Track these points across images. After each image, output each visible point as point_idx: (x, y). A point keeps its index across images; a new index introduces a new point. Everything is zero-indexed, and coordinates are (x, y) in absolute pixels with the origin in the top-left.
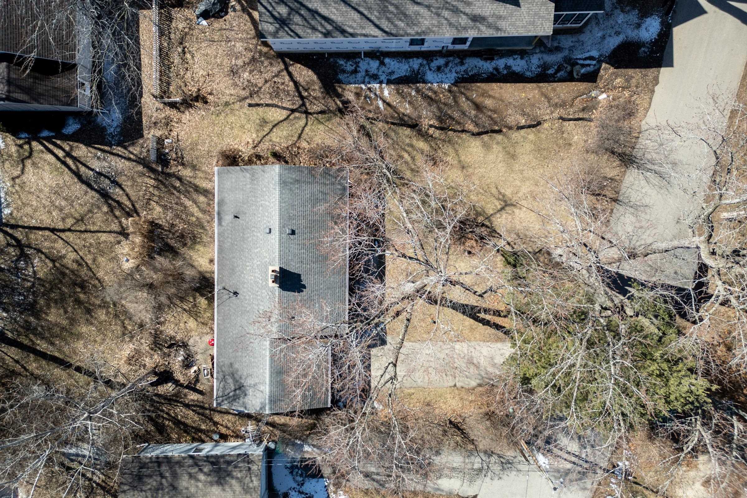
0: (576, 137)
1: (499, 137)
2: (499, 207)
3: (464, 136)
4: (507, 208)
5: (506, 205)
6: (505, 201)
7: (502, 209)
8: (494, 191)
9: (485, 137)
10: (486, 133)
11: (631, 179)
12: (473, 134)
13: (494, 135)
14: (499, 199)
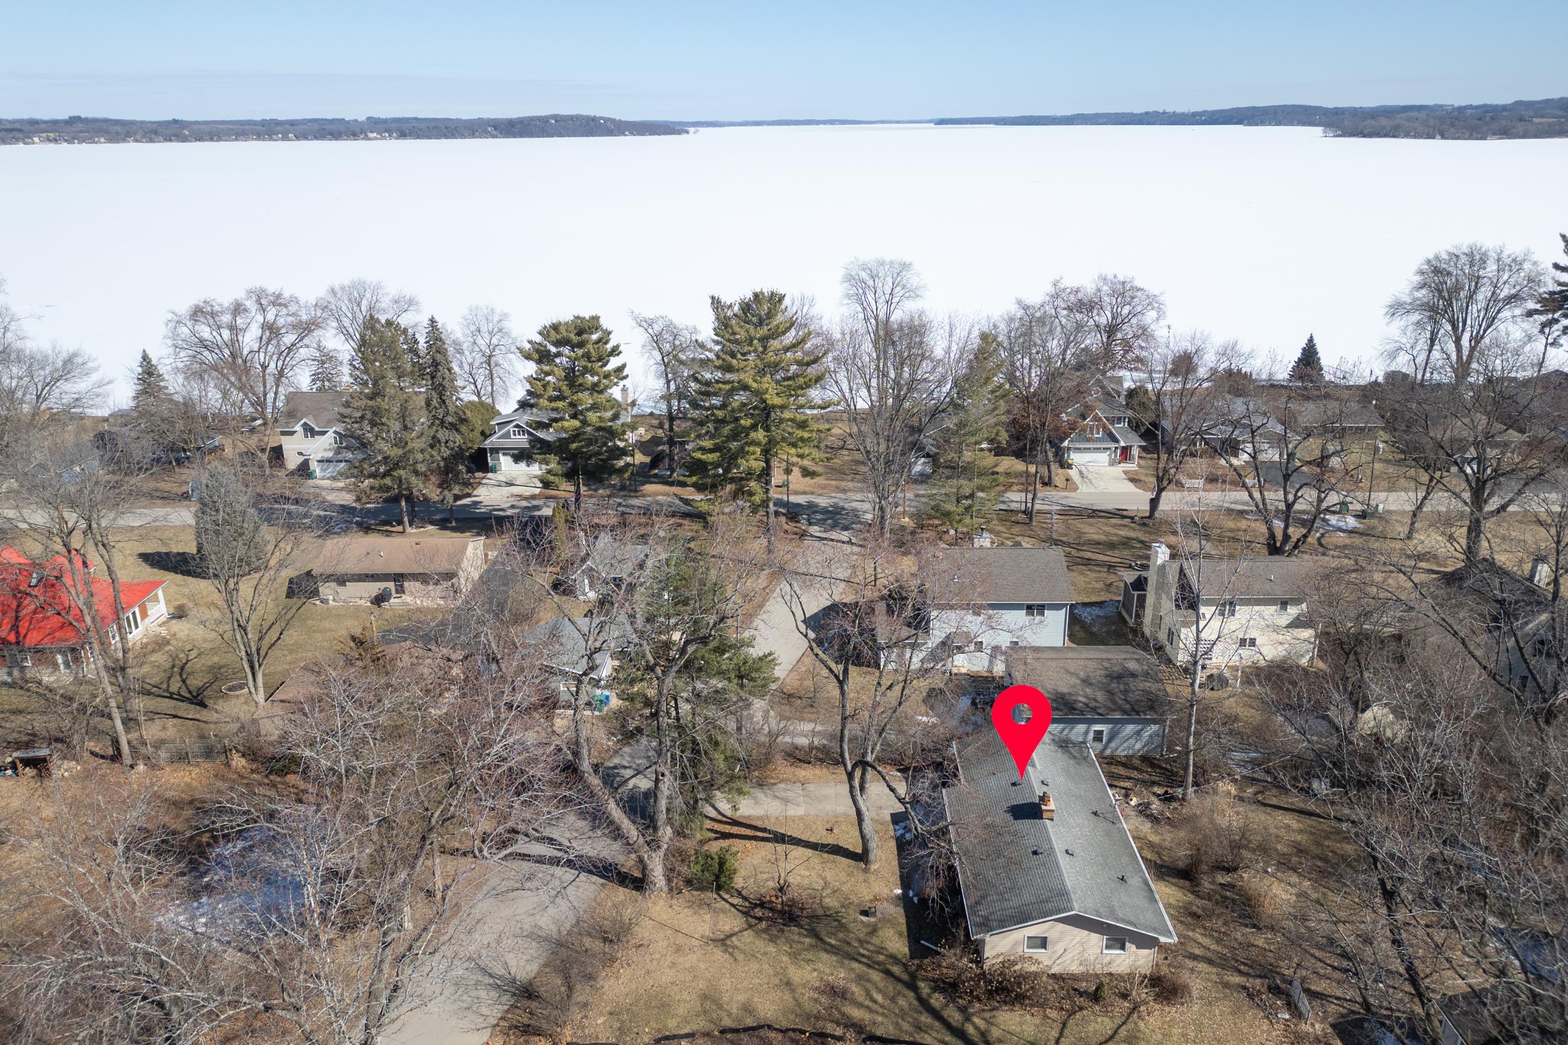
0: (599, 1022)
1: (727, 1023)
2: (734, 939)
3: (785, 1024)
4: (722, 937)
5: (723, 940)
6: (725, 945)
7: (730, 936)
8: (740, 957)
9: (750, 1022)
10: (747, 1030)
11: (529, 968)
12: (769, 1027)
13: (733, 1026)
14: (734, 947)
